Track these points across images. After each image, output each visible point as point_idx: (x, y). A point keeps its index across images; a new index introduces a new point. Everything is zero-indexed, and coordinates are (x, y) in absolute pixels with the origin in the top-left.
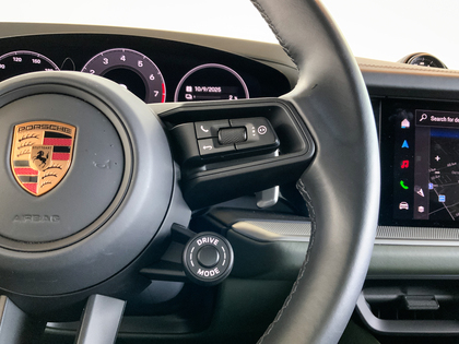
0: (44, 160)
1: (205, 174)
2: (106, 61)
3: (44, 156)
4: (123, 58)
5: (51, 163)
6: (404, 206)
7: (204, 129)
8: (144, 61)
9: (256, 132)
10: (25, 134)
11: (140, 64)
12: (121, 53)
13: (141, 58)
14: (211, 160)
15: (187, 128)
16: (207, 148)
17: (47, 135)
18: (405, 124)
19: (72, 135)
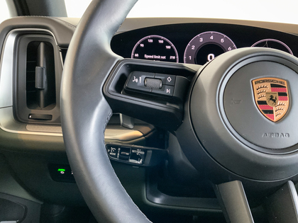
0: (274, 101)
2: (201, 40)
3: (274, 98)
4: (212, 38)
5: (279, 102)
8: (225, 39)
10: (259, 85)
11: (222, 40)
12: (211, 35)
13: (223, 37)
17: (272, 86)
19: (286, 86)
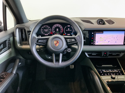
1: (69, 44)
2: (55, 26)
6: (92, 43)
7: (68, 40)
9: (73, 40)
12: (57, 25)
13: (59, 25)
14: (69, 42)
15: (67, 39)
16: (69, 41)
18: (93, 33)
